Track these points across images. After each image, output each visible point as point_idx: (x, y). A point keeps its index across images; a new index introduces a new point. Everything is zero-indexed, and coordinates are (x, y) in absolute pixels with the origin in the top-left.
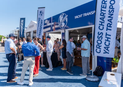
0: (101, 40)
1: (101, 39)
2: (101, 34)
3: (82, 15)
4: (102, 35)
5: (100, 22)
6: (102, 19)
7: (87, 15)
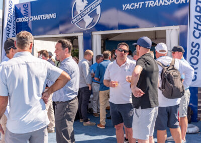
0: (198, 58)
1: (198, 56)
2: (197, 46)
3: (141, 3)
4: (198, 48)
5: (195, 23)
6: (198, 18)
7: (156, 5)
